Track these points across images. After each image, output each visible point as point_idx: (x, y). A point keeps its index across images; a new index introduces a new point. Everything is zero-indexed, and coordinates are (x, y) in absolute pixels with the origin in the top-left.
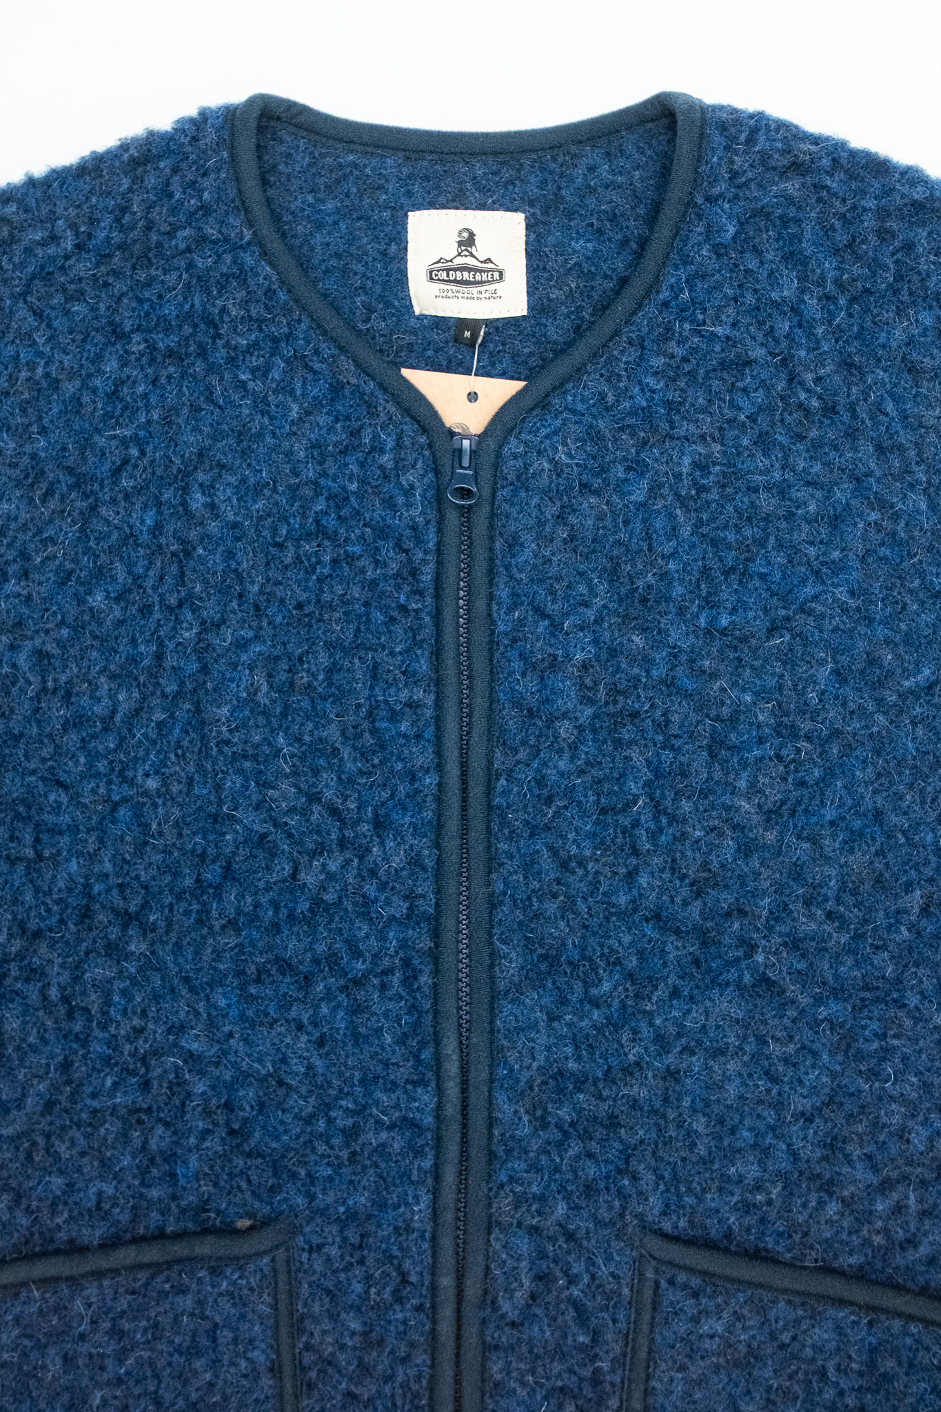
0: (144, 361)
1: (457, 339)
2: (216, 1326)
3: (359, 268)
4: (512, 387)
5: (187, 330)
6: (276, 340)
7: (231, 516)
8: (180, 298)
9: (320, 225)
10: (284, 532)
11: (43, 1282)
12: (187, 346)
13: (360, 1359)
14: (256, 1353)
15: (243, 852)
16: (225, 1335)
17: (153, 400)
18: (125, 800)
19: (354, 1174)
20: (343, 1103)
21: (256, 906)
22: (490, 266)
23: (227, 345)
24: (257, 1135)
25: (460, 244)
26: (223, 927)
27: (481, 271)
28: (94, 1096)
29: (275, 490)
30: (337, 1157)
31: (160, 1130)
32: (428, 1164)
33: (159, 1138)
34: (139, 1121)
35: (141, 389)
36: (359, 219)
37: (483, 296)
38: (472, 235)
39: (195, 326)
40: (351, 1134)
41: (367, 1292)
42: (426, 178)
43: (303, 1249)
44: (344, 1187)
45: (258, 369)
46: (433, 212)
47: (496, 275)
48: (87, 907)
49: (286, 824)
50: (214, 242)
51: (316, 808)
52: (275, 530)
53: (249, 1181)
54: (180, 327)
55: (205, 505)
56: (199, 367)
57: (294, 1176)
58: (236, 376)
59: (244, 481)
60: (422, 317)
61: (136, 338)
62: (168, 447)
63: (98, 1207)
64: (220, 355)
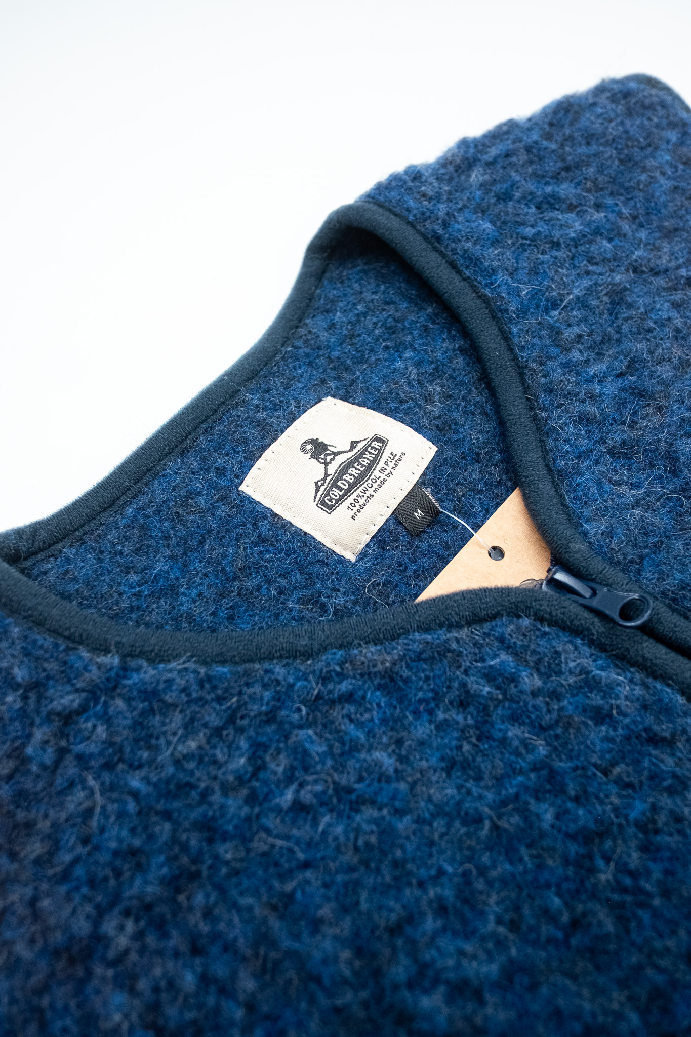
0: (151, 940)
1: (416, 533)
3: (256, 580)
4: (513, 506)
5: (164, 830)
6: (270, 717)
8: (112, 807)
9: (172, 591)
10: (557, 901)
12: (185, 847)
17: (220, 970)
22: (360, 446)
23: (226, 790)
25: (315, 456)
27: (361, 455)
29: (482, 871)
35: (189, 980)
36: (202, 543)
37: (389, 469)
38: (314, 442)
39: (167, 815)
42: (220, 446)
45: (292, 768)
46: (260, 463)
47: (376, 444)
50: (83, 709)
52: (547, 914)
54: (151, 837)
55: (450, 1000)
56: (227, 851)
58: (279, 810)
59: (442, 909)
60: (362, 556)
61: (109, 927)
64: (235, 805)
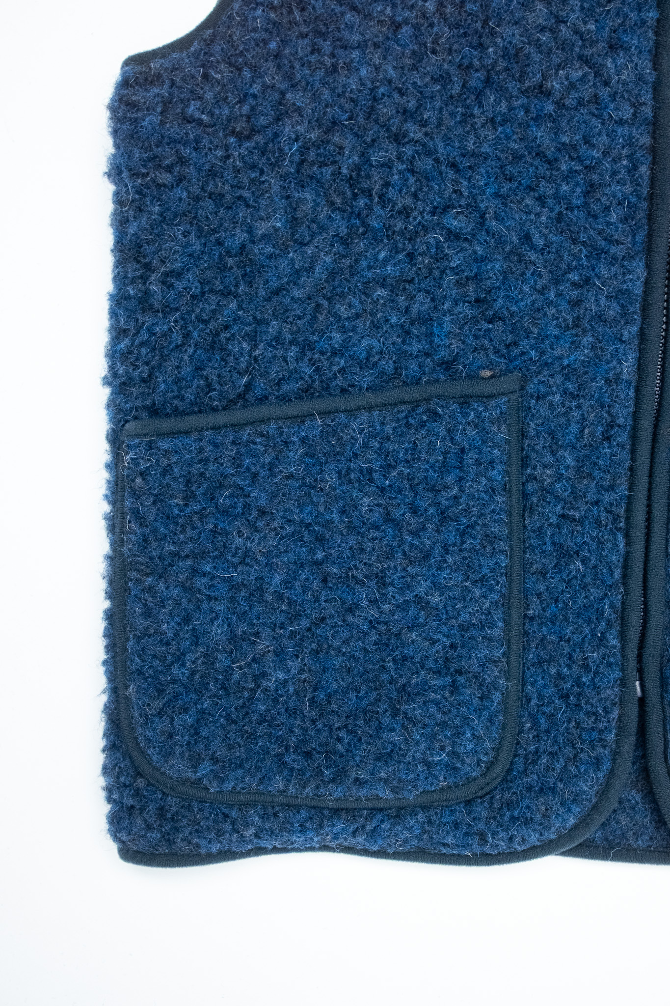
2: (463, 450)
11: (323, 414)
13: (573, 487)
14: (495, 472)
15: (502, 64)
16: (470, 458)
18: (406, 22)
19: (577, 335)
20: (570, 276)
21: (511, 109)
24: (501, 301)
26: (483, 126)
28: (370, 268)
30: (565, 320)
31: (420, 297)
32: (635, 329)
33: (421, 304)
34: (404, 289)
40: (576, 304)
41: (582, 431)
43: (532, 397)
44: (567, 345)
48: (372, 107)
49: (539, 40)
51: (562, 27)
53: (491, 340)
57: (528, 334)
63: (367, 359)
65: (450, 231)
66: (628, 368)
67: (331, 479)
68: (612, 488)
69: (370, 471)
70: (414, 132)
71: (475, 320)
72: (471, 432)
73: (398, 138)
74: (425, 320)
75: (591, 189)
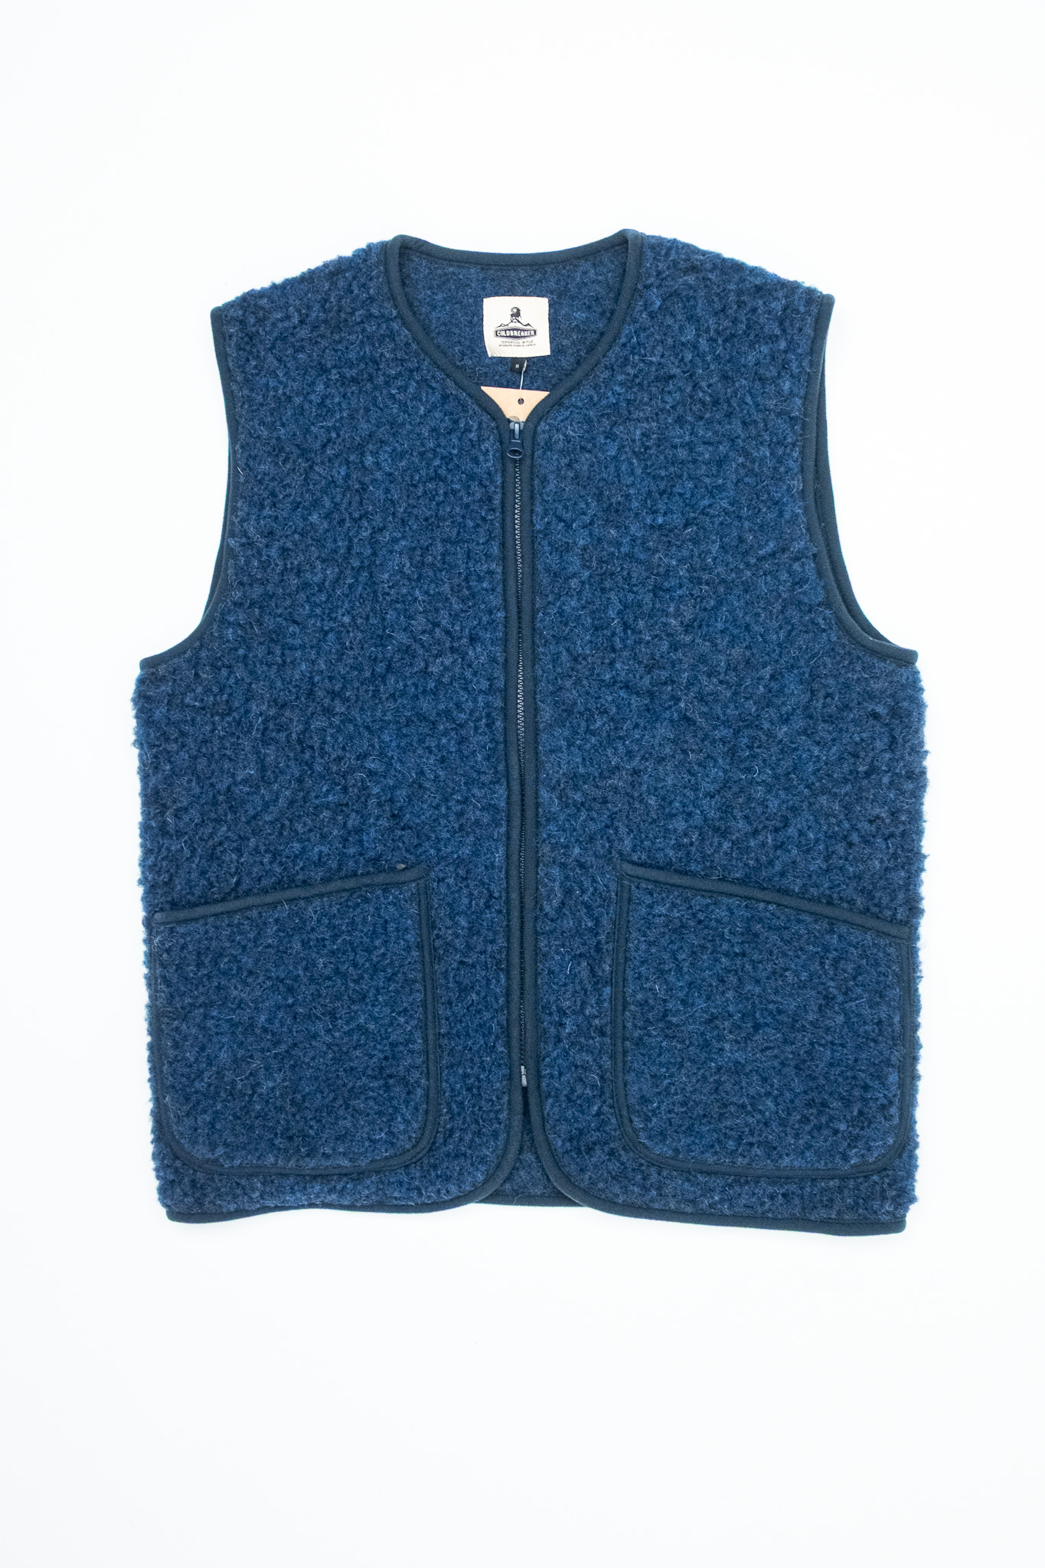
0: (338, 384)
1: (512, 370)
2: (386, 922)
3: (457, 331)
4: (540, 395)
5: (362, 366)
6: (411, 371)
7: (388, 469)
8: (358, 348)
9: (434, 308)
10: (417, 478)
11: (290, 901)
12: (363, 375)
13: (467, 942)
14: (409, 936)
15: (397, 656)
16: (391, 927)
17: (344, 406)
18: (331, 629)
19: (462, 837)
20: (455, 797)
21: (405, 686)
22: (528, 327)
23: (384, 374)
24: (408, 816)
25: (512, 315)
26: (387, 699)
27: (524, 330)
28: (317, 797)
29: (411, 455)
30: (453, 827)
31: (353, 815)
32: (503, 830)
33: (353, 821)
34: (342, 811)
35: (337, 400)
36: (456, 303)
37: (525, 344)
38: (518, 310)
39: (367, 364)
40: (460, 815)
41: (470, 903)
42: (493, 280)
43: (434, 881)
44: (456, 844)
45: (401, 387)
46: (497, 298)
47: (533, 333)
48: (311, 689)
49: (421, 639)
50: (376, 317)
51: (437, 630)
52: (412, 478)
53: (404, 843)
54: (358, 365)
55: (374, 463)
56: (369, 386)
57: (429, 838)
58: (389, 391)
59: (394, 450)
60: (493, 358)
61: (334, 371)
62: (352, 431)
63: (319, 860)
64: (381, 380)
65: (370, 771)
66: (499, 857)
67: (297, 946)
68: (492, 942)
69: (323, 939)
70: (339, 708)
71: (391, 830)
72: (392, 909)
73: (328, 711)
74: (358, 831)
75: (462, 741)
